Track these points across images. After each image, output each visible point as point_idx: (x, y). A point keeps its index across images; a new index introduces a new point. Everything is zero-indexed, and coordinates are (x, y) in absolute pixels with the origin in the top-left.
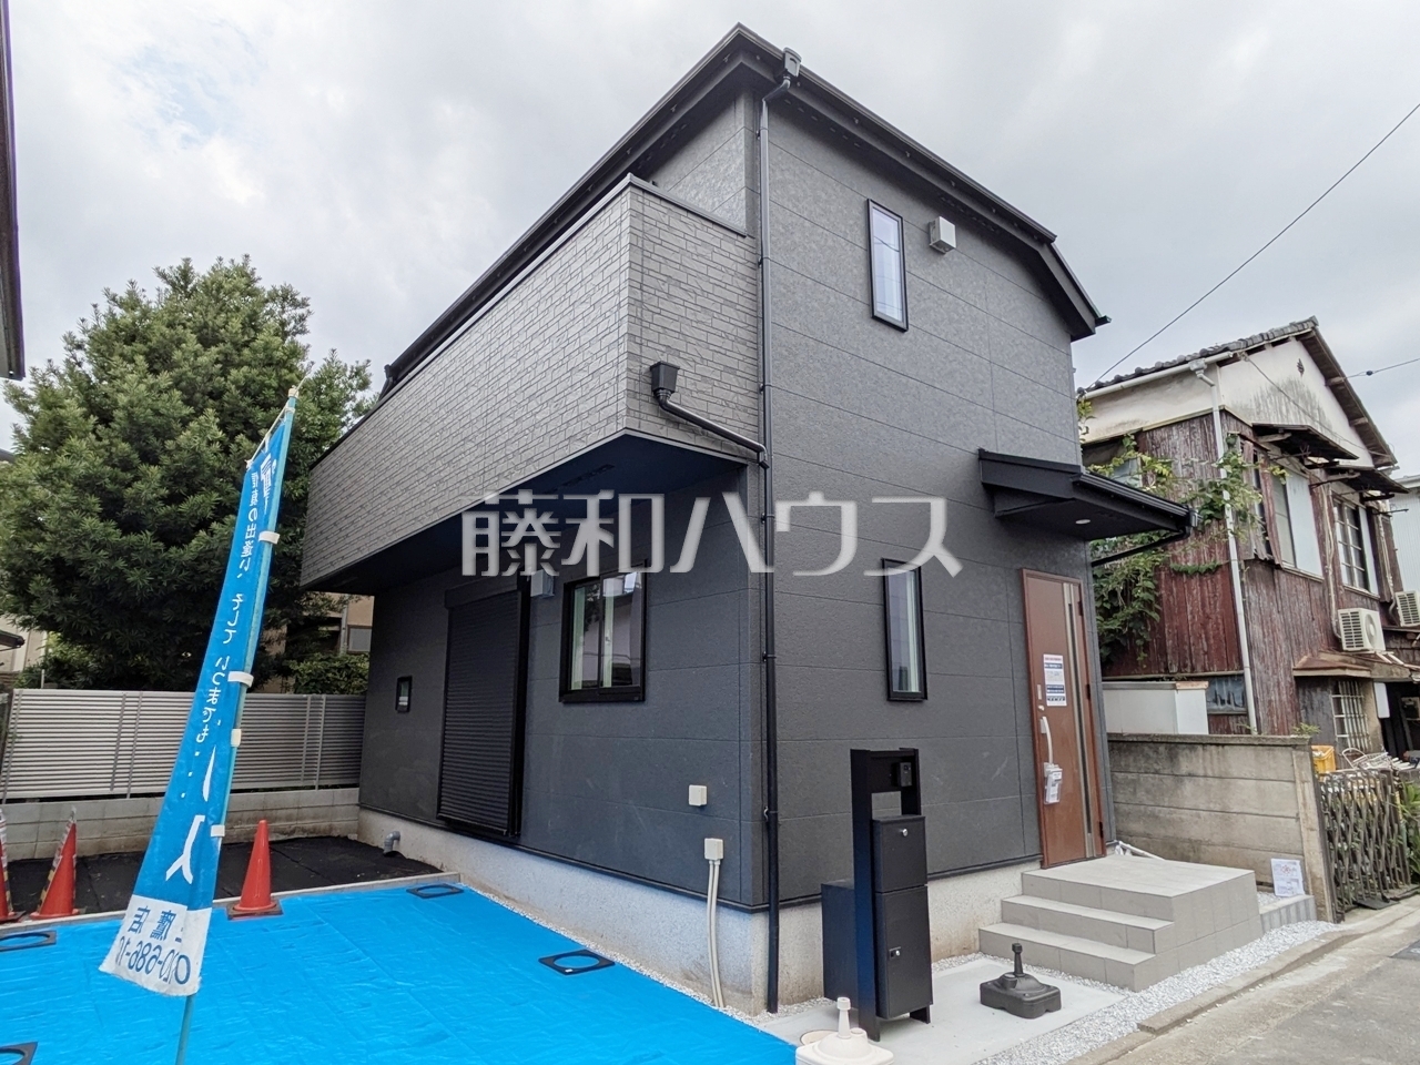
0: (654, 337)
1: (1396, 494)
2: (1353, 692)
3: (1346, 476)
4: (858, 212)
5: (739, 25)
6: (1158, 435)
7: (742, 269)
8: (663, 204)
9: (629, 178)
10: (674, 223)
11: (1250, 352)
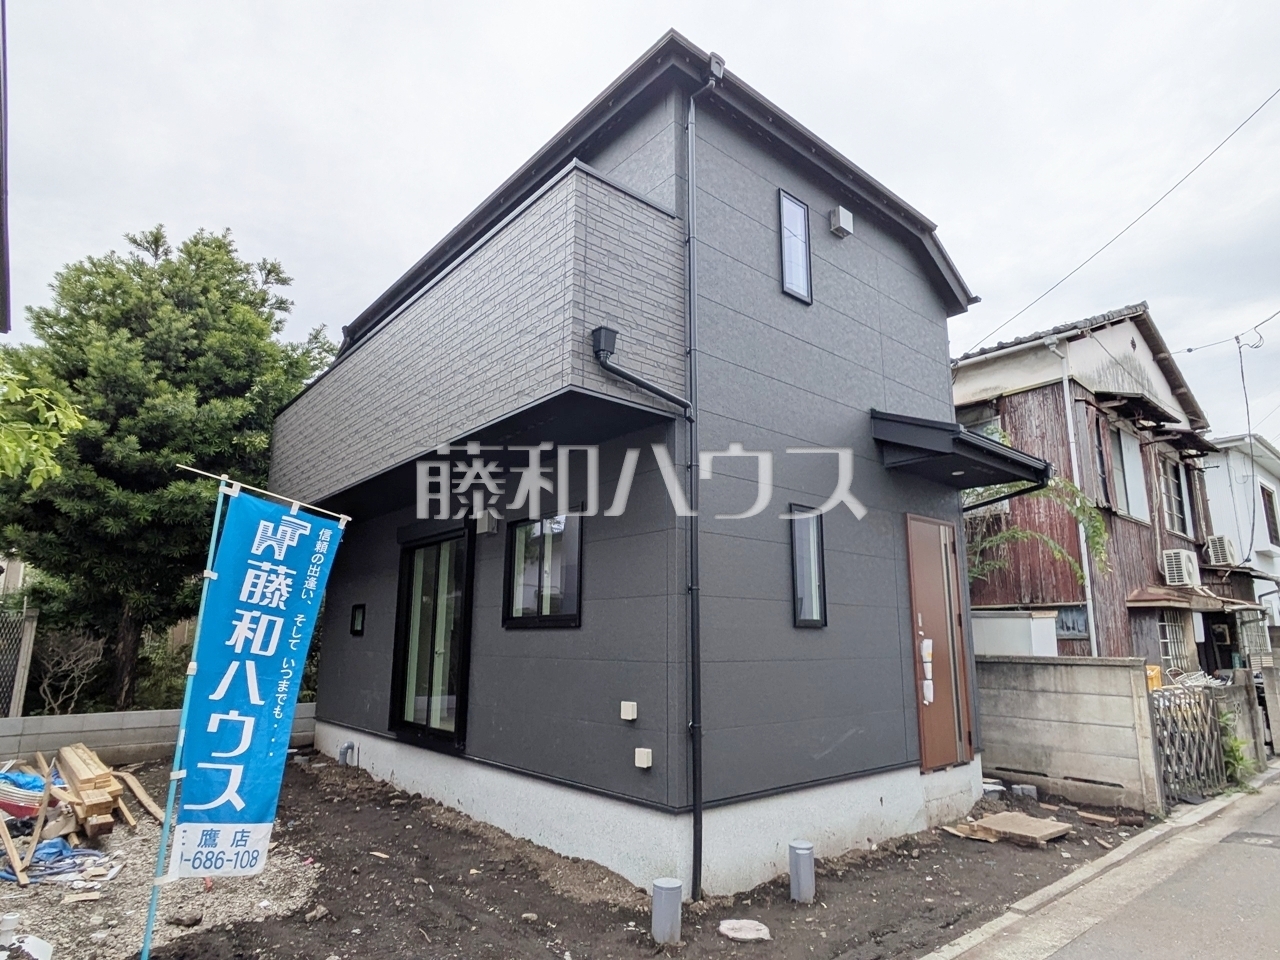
0: (595, 304)
1: (1210, 453)
2: (1175, 620)
3: (1170, 437)
4: (770, 199)
5: (672, 30)
6: (1015, 400)
7: (673, 247)
8: (605, 186)
9: (575, 162)
10: (614, 204)
11: (1093, 330)
